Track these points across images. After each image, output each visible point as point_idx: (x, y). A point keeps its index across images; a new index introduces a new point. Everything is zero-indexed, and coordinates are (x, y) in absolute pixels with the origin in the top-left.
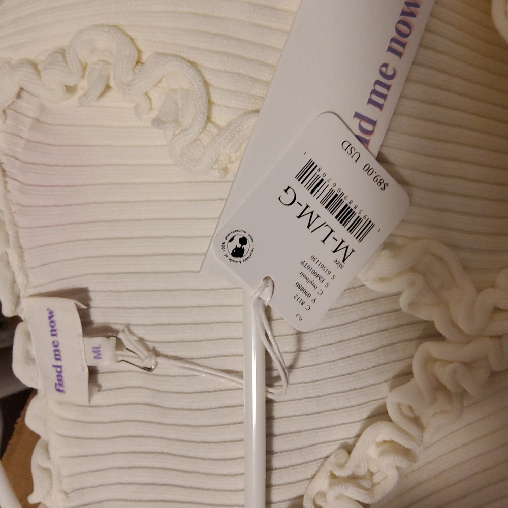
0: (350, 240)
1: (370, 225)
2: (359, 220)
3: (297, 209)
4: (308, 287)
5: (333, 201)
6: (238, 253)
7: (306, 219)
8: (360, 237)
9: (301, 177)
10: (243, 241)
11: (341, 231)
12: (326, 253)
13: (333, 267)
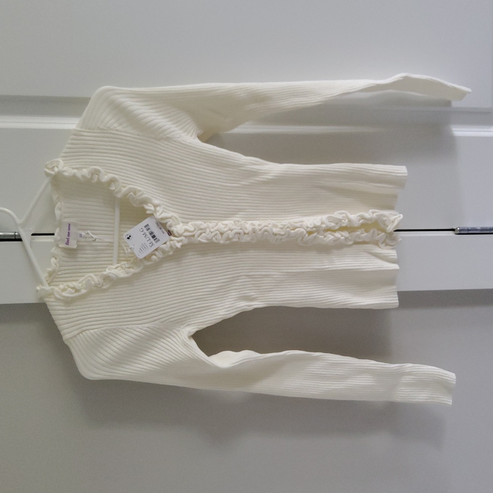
0: (154, 242)
1: (159, 240)
2: (156, 239)
3: (143, 233)
4: (142, 250)
5: (151, 233)
6: (128, 238)
7: (144, 235)
8: (156, 242)
9: (145, 227)
10: (130, 236)
11: (152, 240)
12: (148, 244)
13: (149, 247)
